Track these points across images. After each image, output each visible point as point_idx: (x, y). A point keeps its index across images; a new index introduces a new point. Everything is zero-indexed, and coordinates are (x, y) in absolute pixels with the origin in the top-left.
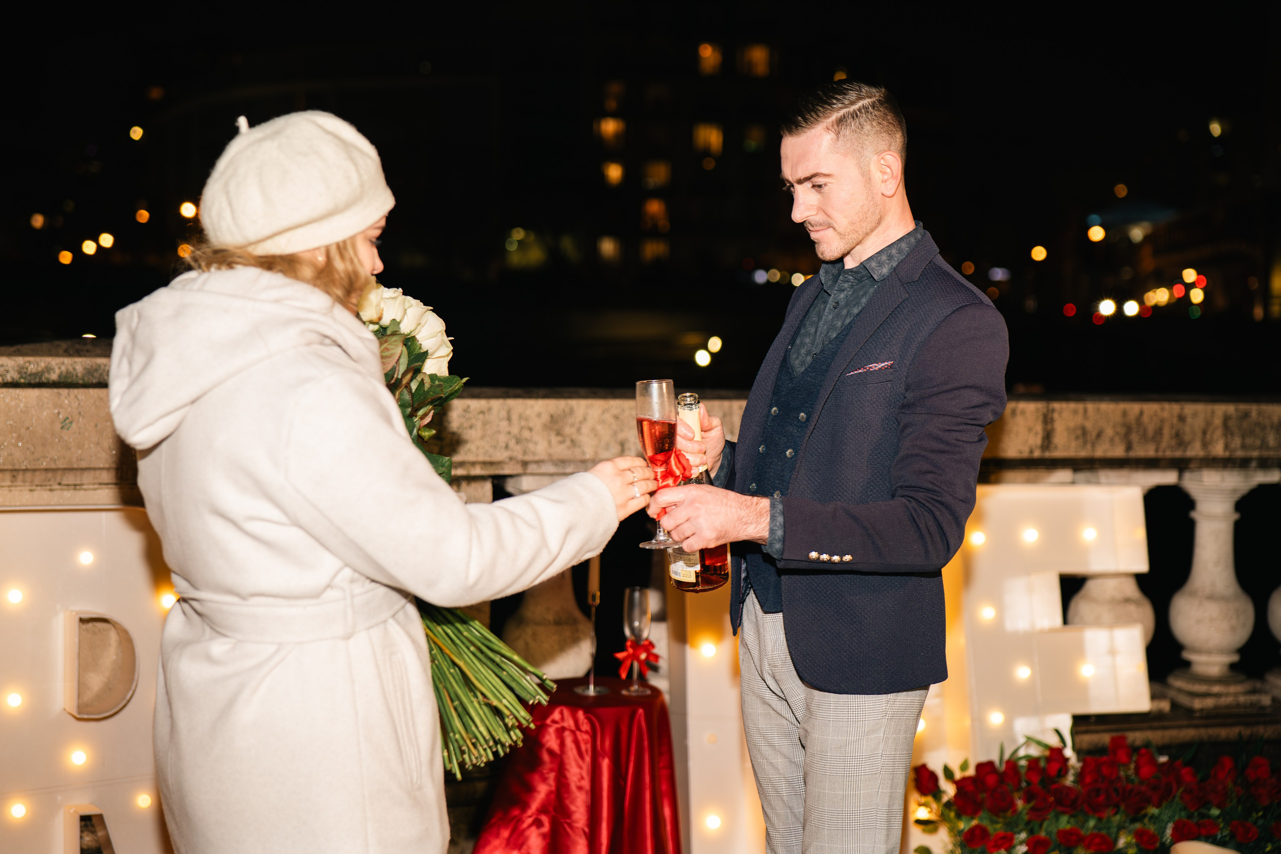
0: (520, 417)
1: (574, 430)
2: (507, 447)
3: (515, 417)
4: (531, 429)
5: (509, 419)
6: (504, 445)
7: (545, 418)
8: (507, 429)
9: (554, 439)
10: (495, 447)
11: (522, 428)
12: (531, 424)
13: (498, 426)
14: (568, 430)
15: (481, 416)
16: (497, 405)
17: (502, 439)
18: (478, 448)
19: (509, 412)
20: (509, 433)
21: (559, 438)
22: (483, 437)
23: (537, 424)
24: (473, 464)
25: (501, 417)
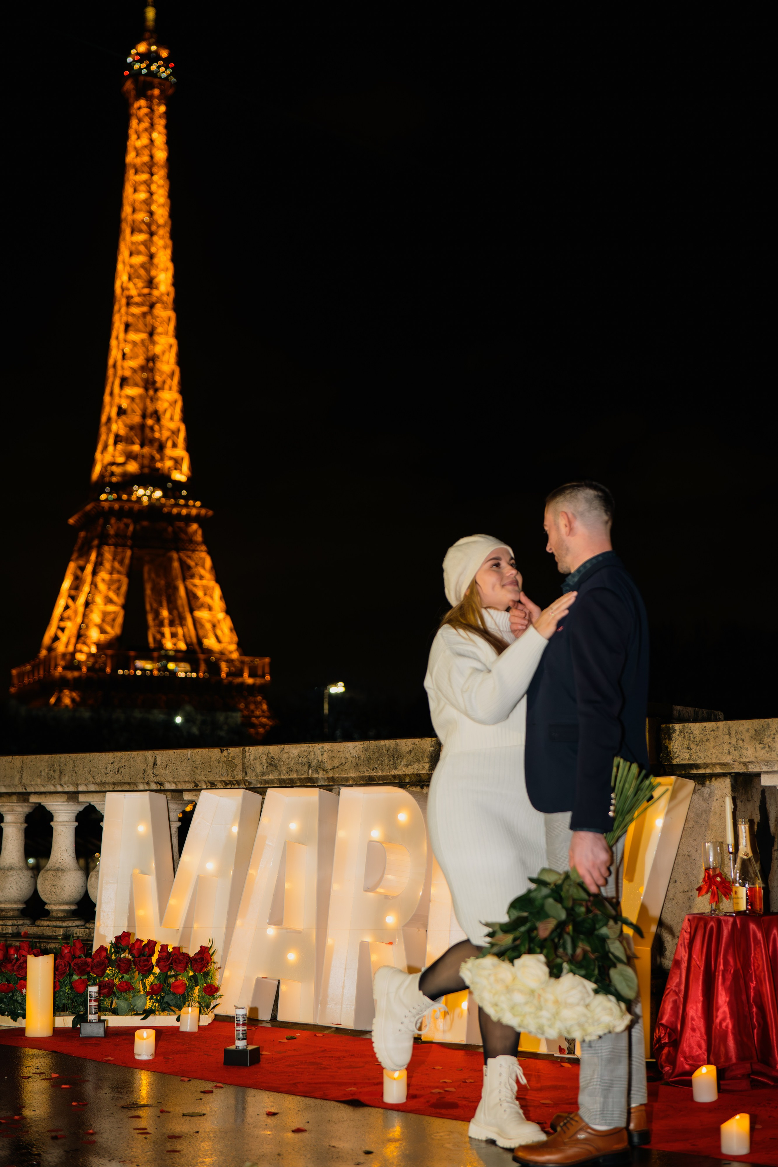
0: (736, 732)
1: (770, 740)
2: (729, 753)
3: (733, 732)
4: (743, 741)
5: (730, 734)
6: (727, 752)
7: (752, 732)
8: (729, 741)
9: (759, 747)
10: (722, 753)
11: (738, 739)
12: (743, 738)
13: (723, 739)
14: (767, 740)
15: (713, 732)
16: (721, 724)
17: (726, 747)
18: (712, 754)
19: (729, 729)
20: (730, 743)
21: (761, 746)
22: (714, 747)
23: (746, 736)
24: (714, 765)
25: (724, 733)
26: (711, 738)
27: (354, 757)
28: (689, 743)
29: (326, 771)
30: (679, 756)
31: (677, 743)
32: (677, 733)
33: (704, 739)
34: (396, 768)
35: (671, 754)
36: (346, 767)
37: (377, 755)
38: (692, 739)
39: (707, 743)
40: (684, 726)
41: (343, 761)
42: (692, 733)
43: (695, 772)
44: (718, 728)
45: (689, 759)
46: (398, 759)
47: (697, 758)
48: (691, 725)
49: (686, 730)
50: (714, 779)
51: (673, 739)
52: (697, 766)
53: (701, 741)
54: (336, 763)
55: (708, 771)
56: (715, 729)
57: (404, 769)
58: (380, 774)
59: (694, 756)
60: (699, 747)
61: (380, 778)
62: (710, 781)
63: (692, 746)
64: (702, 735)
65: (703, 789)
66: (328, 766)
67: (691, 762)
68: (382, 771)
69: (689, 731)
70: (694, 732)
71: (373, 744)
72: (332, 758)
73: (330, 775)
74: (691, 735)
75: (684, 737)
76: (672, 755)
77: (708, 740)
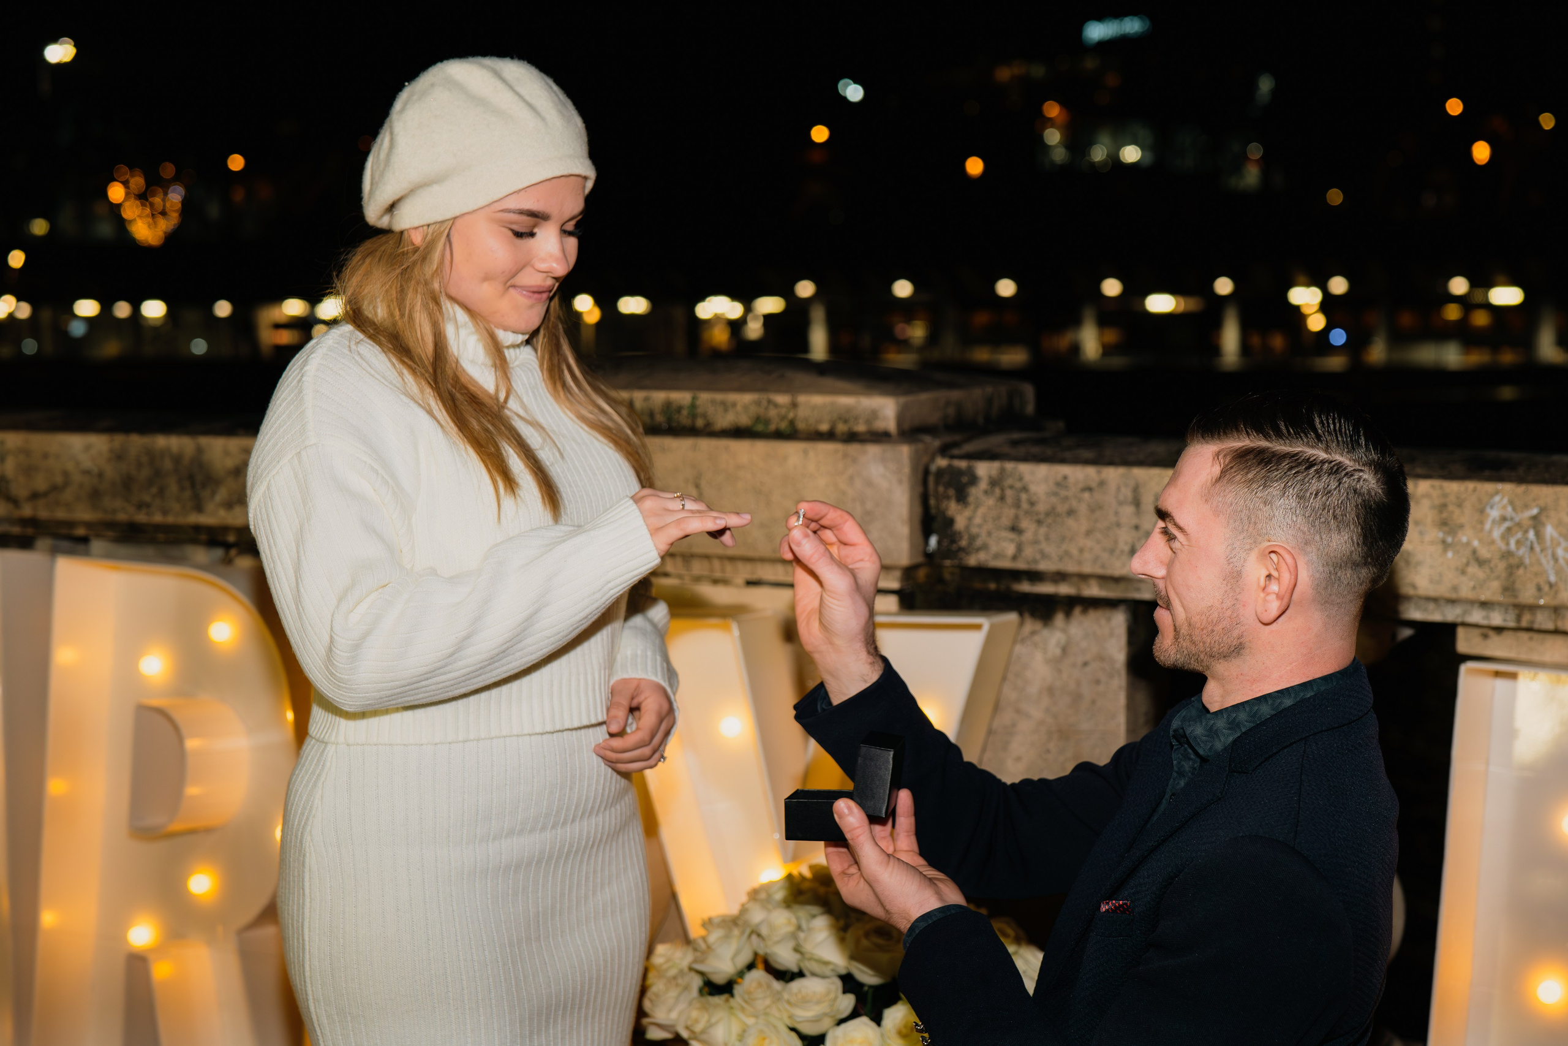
6: (1127, 548)
8: (1134, 521)
10: (1112, 551)
13: (1117, 513)
15: (1086, 495)
16: (1113, 474)
18: (1081, 550)
19: (1136, 490)
20: (1137, 527)
22: (1088, 533)
24: (1084, 577)
25: (1121, 497)
26: (1083, 509)
27: (87, 472)
28: (1017, 517)
29: (14, 501)
30: (985, 547)
31: (981, 511)
32: (983, 485)
33: (1061, 508)
34: (199, 508)
35: (961, 538)
36: (68, 495)
37: (145, 473)
38: (1025, 505)
39: (1071, 522)
40: (1002, 470)
41: (59, 479)
42: (1025, 489)
43: (1025, 587)
44: (1102, 483)
45: (1015, 558)
46: (204, 486)
47: (1038, 557)
48: (1025, 468)
49: (1009, 481)
50: (1077, 611)
51: (971, 499)
52: (1035, 576)
53: (1051, 512)
54: (41, 483)
55: (1065, 589)
56: (1094, 485)
57: (222, 513)
58: (158, 518)
59: (1029, 552)
60: (1043, 530)
61: (158, 528)
62: (1068, 614)
63: (1025, 524)
64: (1054, 500)
65: (1045, 632)
66: (20, 490)
67: (1021, 565)
68: (165, 512)
69: (1018, 485)
70: (1033, 488)
71: (137, 442)
72: (29, 471)
73: (27, 511)
74: (1024, 496)
75: (1002, 498)
76: (964, 543)
77: (1071, 512)
